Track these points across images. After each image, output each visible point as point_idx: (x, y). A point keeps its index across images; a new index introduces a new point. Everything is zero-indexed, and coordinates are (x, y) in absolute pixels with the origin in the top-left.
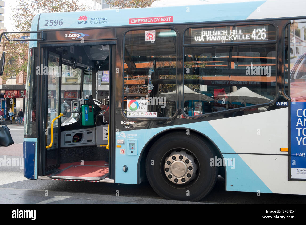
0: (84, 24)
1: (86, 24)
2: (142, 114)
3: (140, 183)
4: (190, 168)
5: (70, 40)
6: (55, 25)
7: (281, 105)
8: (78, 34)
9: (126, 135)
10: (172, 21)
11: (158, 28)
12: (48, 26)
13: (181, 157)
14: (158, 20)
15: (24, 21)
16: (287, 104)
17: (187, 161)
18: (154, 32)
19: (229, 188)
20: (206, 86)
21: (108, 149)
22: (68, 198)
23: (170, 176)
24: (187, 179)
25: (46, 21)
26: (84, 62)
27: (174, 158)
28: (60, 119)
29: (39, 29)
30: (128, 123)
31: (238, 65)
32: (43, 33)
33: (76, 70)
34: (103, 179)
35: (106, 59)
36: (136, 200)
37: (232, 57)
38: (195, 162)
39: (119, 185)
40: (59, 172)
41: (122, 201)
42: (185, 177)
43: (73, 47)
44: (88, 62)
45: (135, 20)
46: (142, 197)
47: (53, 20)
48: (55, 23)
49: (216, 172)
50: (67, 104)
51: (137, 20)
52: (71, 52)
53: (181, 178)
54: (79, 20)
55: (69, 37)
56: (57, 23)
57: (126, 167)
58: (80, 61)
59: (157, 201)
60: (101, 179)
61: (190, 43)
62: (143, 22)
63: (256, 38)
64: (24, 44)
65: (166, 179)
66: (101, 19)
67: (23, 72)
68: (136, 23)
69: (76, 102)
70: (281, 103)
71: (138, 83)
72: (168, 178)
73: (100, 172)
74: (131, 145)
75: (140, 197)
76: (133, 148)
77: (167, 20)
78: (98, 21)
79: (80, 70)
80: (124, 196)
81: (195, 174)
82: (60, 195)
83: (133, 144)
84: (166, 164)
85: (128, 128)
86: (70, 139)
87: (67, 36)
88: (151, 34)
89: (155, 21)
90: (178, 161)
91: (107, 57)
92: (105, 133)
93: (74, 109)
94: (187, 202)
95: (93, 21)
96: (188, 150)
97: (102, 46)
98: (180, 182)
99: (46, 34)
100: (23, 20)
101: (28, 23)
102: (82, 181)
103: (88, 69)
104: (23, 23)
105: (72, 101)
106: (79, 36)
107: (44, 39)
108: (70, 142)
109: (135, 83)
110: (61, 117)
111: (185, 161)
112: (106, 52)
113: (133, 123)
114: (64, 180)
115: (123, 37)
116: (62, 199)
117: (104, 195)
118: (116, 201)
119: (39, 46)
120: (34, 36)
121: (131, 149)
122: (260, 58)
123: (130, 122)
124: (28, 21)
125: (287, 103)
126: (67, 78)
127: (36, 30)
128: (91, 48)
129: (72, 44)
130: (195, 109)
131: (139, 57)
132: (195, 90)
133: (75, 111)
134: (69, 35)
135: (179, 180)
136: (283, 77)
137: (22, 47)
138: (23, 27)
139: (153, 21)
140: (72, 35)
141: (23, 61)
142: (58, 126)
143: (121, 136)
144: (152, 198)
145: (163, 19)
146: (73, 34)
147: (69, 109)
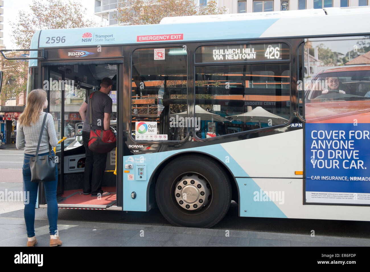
0: (89, 41)
1: (90, 41)
2: (151, 137)
3: (150, 210)
4: (202, 193)
5: (73, 58)
6: (57, 43)
7: (296, 126)
8: (82, 52)
9: (134, 160)
10: (183, 39)
11: (168, 46)
12: (49, 43)
13: (193, 182)
14: (168, 37)
15: (25, 38)
16: (301, 126)
17: (199, 186)
18: (163, 51)
19: (242, 214)
20: (219, 106)
21: (116, 174)
22: (73, 227)
23: (181, 202)
24: (199, 205)
25: (47, 38)
26: (89, 82)
27: (185, 183)
28: (63, 143)
29: (40, 47)
30: (136, 146)
31: (253, 83)
32: (44, 51)
33: (81, 90)
34: (110, 207)
35: (113, 78)
36: (145, 228)
37: (246, 75)
38: (207, 187)
39: (127, 212)
40: (62, 200)
41: (130, 229)
42: (197, 203)
43: (77, 66)
44: (94, 82)
45: (143, 37)
46: (151, 225)
47: (55, 37)
48: (57, 40)
49: (229, 197)
50: (71, 127)
51: (145, 37)
52: (75, 71)
53: (193, 204)
54: (83, 37)
55: (72, 55)
56: (60, 40)
57: (135, 193)
58: (85, 80)
59: (168, 229)
60: (107, 207)
61: (202, 62)
62: (152, 39)
63: (269, 57)
64: (25, 62)
65: (177, 206)
66: (106, 36)
67: (23, 92)
68: (145, 41)
69: (81, 125)
70: (296, 124)
71: (148, 103)
72: (179, 204)
73: (106, 200)
74: (140, 169)
75: (150, 225)
76: (141, 173)
77: (177, 38)
78: (104, 38)
79: (85, 90)
80: (132, 224)
81: (208, 200)
82: (63, 224)
83: (142, 169)
84: (177, 189)
85: (137, 151)
86: (75, 164)
87: (70, 54)
88: (160, 53)
89: (164, 38)
90: (189, 186)
91: (113, 77)
92: (112, 158)
93: (79, 132)
94: (200, 228)
95: (98, 38)
96: (200, 174)
97: (109, 65)
98: (192, 208)
99: (47, 52)
100: (23, 36)
101: (29, 40)
102: (88, 209)
103: (93, 89)
104: (24, 40)
105: (76, 124)
106: (83, 55)
107: (45, 57)
108: (74, 167)
109: (145, 103)
110: (64, 141)
111: (196, 186)
112: (113, 72)
113: (142, 146)
114: (67, 208)
115: (130, 55)
116: (66, 228)
117: (111, 224)
118: (124, 229)
119: (40, 65)
120: (34, 54)
121: (140, 174)
122: (274, 76)
123: (139, 146)
124: (29, 38)
125: (301, 124)
126: (72, 99)
127: (37, 48)
128: (96, 67)
129: (75, 63)
130: (209, 130)
131: (149, 75)
132: (208, 110)
133: (80, 134)
134: (73, 53)
135: (190, 206)
136: (297, 97)
137: (23, 66)
138: (24, 44)
139: (162, 39)
140: (75, 53)
141: (23, 80)
142: (61, 151)
143: (129, 160)
144: (163, 225)
145: (173, 37)
146: (77, 53)
147: (73, 132)
